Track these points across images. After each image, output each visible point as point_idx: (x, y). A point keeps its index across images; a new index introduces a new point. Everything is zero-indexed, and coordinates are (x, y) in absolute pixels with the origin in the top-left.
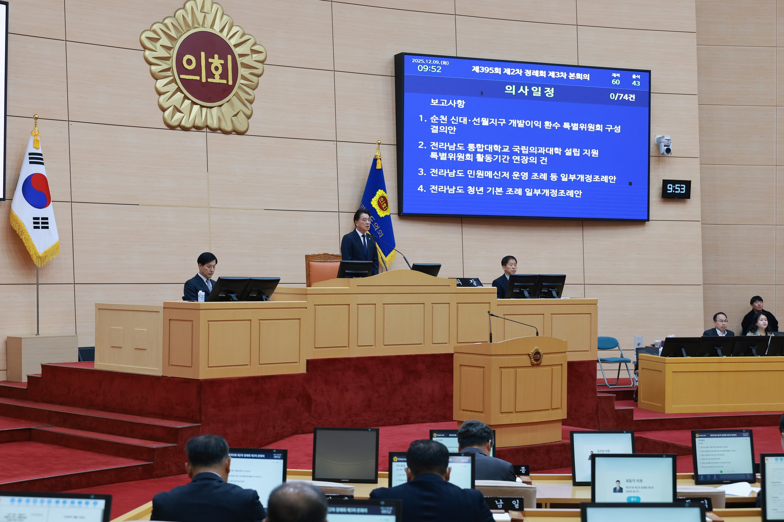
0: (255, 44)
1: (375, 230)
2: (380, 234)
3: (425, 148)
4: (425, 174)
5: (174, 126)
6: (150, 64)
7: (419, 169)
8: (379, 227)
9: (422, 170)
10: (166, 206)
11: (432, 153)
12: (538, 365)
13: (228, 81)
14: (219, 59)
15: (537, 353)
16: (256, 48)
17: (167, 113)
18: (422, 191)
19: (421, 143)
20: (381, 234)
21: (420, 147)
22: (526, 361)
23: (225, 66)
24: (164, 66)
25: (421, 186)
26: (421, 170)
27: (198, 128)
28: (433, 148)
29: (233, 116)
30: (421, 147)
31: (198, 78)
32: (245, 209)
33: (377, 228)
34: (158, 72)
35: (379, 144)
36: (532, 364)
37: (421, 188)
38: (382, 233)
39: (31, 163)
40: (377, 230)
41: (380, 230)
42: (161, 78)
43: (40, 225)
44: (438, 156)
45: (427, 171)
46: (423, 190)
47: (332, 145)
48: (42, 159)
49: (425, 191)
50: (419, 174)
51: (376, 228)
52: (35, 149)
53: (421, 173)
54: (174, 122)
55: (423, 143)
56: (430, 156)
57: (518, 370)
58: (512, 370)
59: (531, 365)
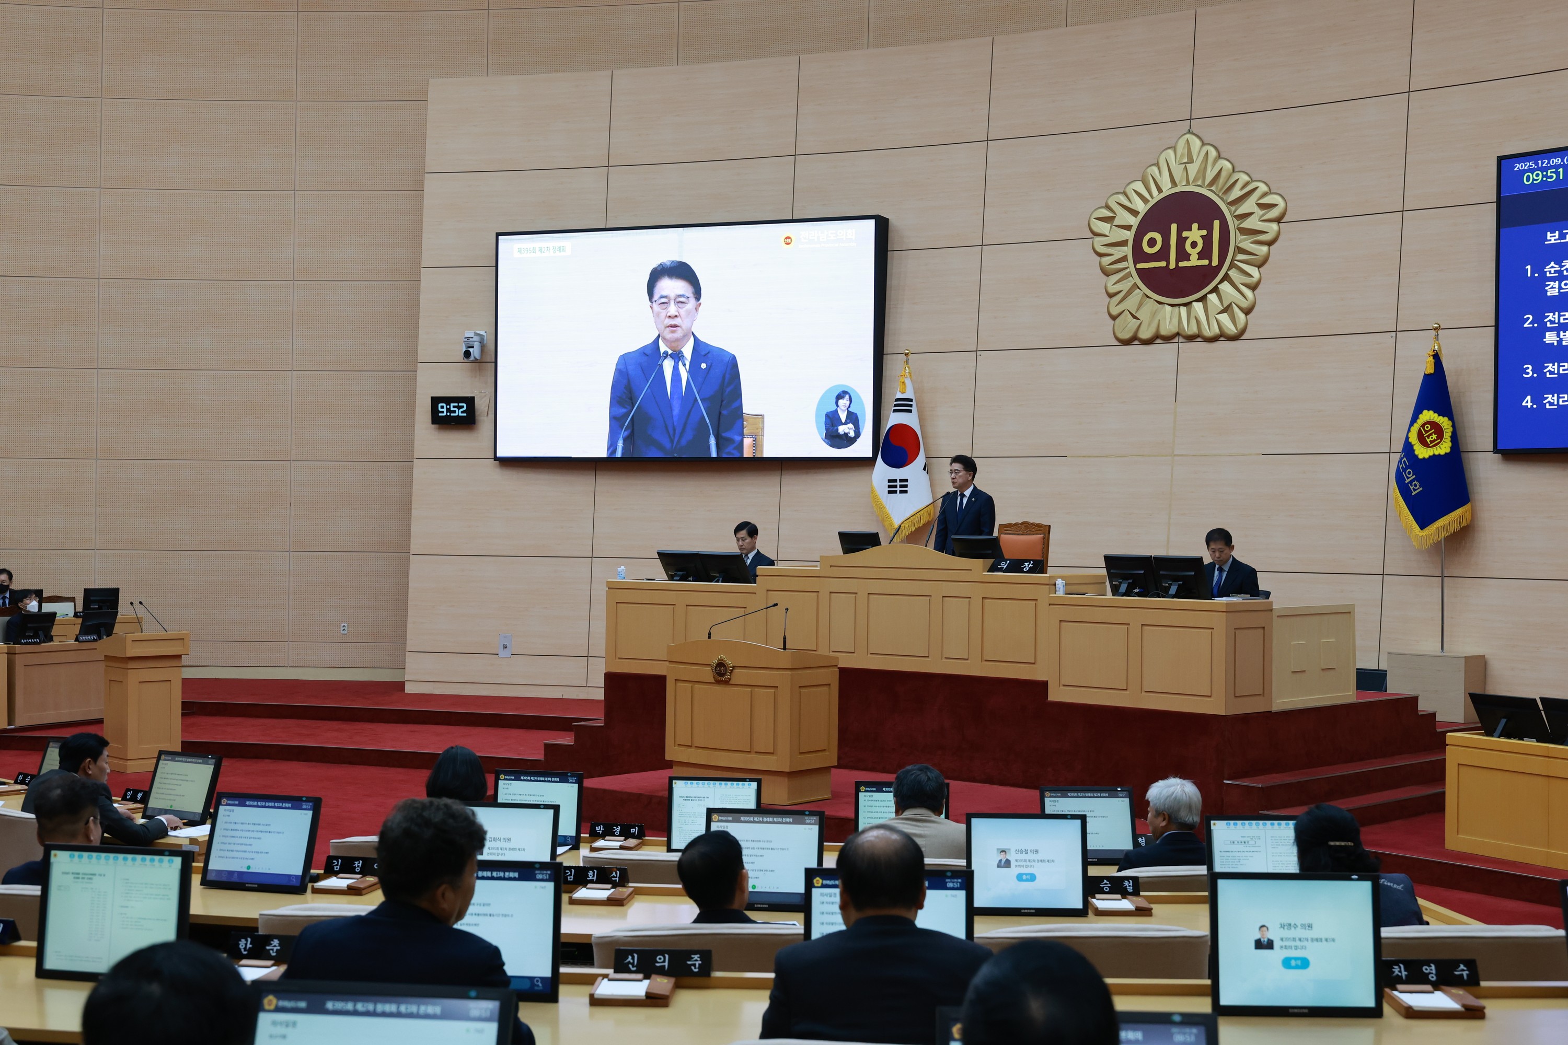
0: (1265, 195)
1: (1406, 482)
2: (1413, 489)
3: (1536, 325)
4: (1535, 375)
5: (1125, 339)
6: (1101, 255)
7: (1525, 367)
8: (1414, 476)
9: (1530, 367)
10: (1107, 456)
11: (1547, 334)
12: (727, 682)
13: (1211, 261)
14: (1199, 229)
15: (721, 664)
16: (1267, 200)
17: (1118, 320)
18: (1529, 407)
19: (1528, 318)
20: (1416, 488)
21: (1526, 325)
22: (707, 674)
23: (1207, 240)
24: (1118, 252)
25: (1529, 398)
26: (1528, 368)
27: (1168, 339)
28: (1549, 325)
29: (1218, 314)
30: (1529, 324)
31: (1163, 264)
32: (1230, 455)
33: (1410, 477)
34: (1108, 265)
35: (1436, 329)
36: (715, 680)
37: (1528, 402)
38: (1418, 486)
39: (895, 411)
40: (1408, 483)
41: (1416, 482)
42: (1113, 272)
43: (898, 489)
44: (1558, 339)
45: (1538, 369)
46: (1532, 404)
47: (1388, 339)
48: (911, 406)
49: (1535, 406)
50: (1524, 375)
51: (1408, 478)
52: (900, 393)
53: (1528, 373)
54: (1126, 335)
55: (1531, 317)
56: (1544, 340)
57: (697, 686)
58: (689, 685)
59: (714, 682)
